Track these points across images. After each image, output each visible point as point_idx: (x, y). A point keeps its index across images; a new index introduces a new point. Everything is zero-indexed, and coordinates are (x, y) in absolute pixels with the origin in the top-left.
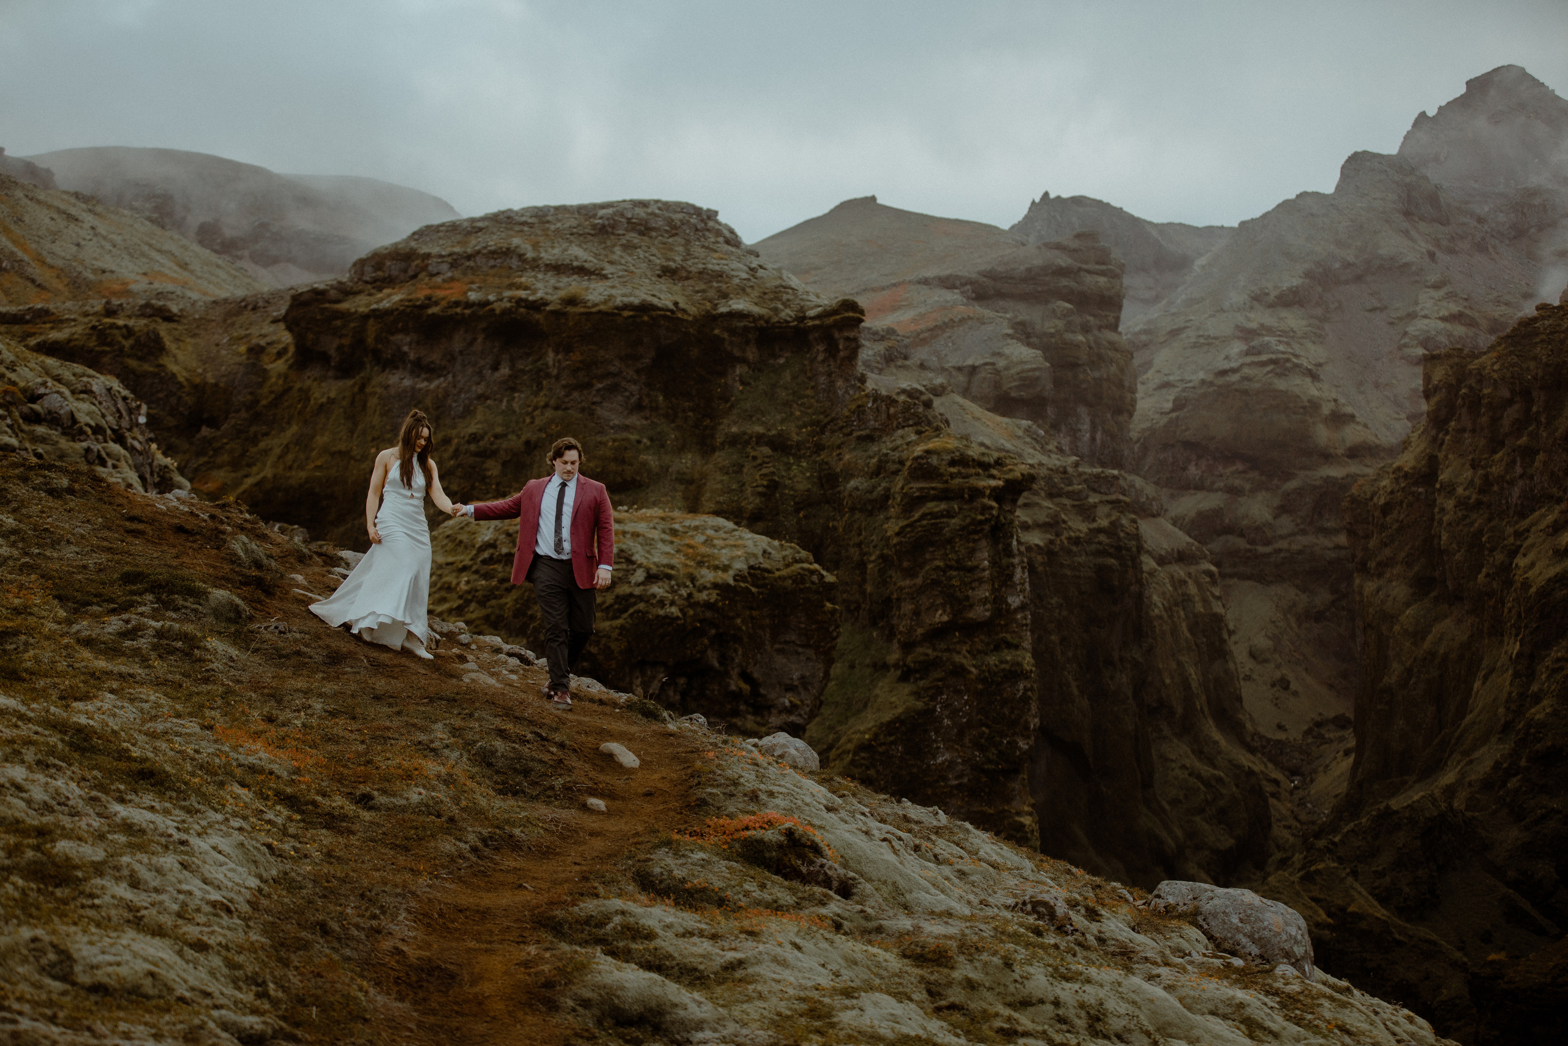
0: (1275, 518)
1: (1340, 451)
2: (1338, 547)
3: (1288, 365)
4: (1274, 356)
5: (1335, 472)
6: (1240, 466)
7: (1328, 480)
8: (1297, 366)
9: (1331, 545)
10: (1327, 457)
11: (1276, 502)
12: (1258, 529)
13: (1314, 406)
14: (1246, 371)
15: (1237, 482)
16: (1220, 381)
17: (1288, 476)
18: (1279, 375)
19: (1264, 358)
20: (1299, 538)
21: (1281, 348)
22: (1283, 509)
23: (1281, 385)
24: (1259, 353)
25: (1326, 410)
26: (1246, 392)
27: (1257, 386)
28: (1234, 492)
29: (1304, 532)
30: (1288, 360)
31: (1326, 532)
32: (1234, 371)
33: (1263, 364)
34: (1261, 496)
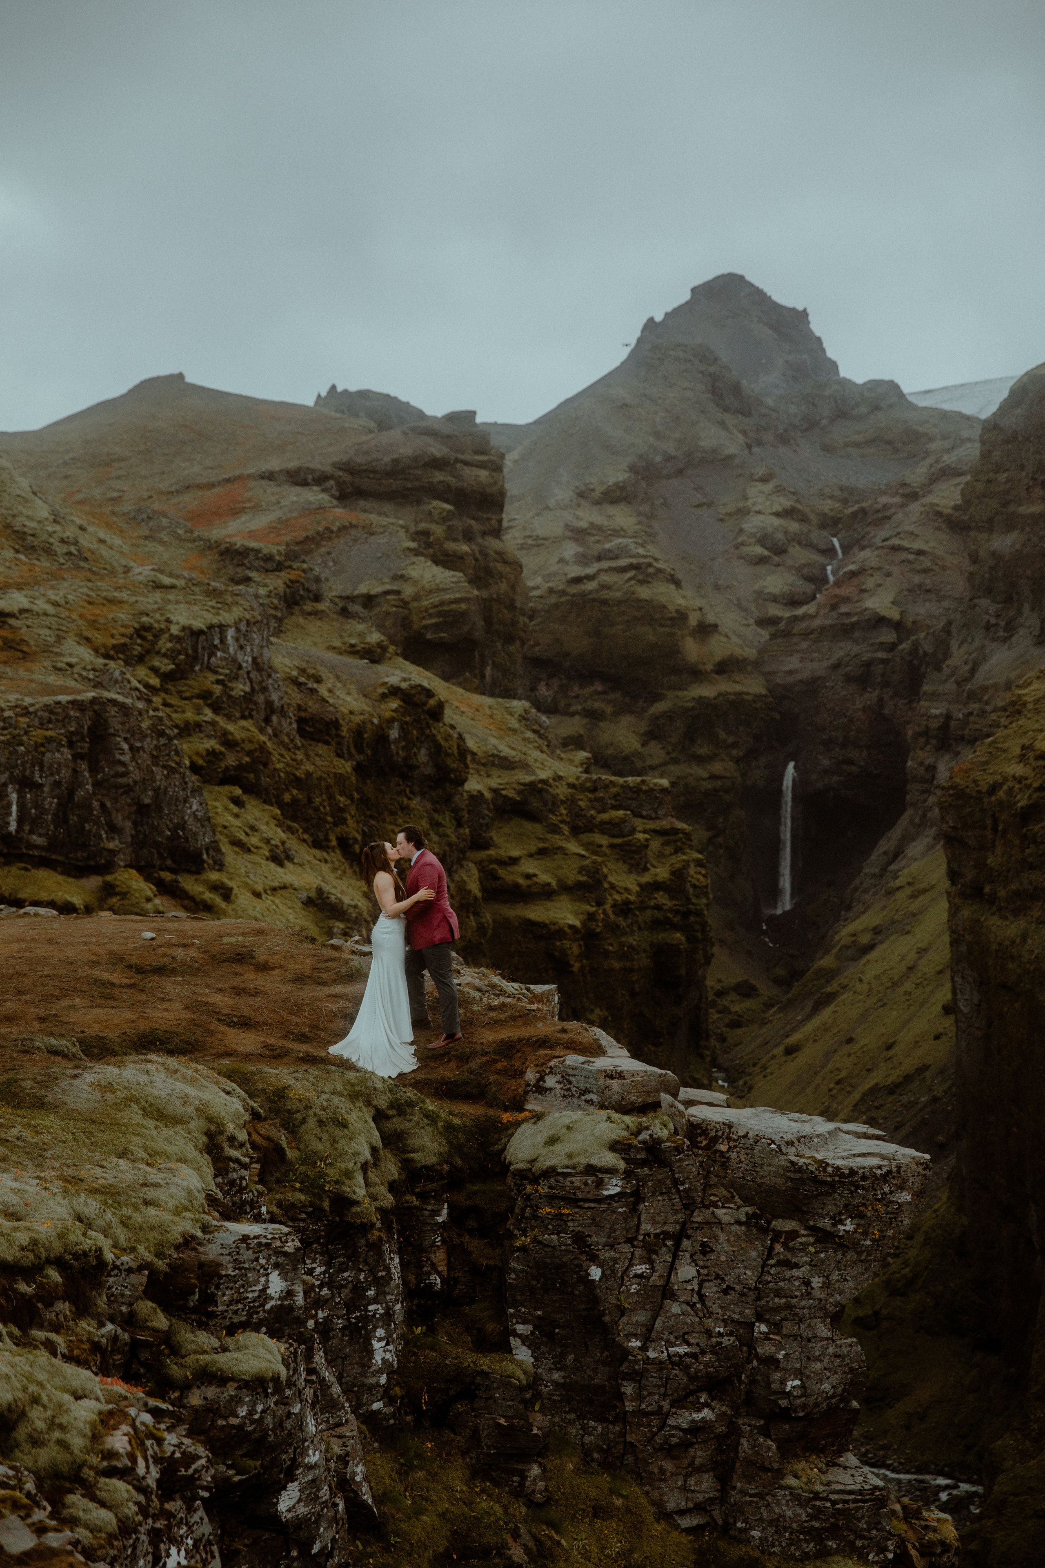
0: (643, 745)
1: (709, 667)
2: (713, 777)
3: (651, 570)
4: (634, 561)
5: (706, 691)
6: (598, 686)
7: (700, 700)
8: (659, 571)
9: (705, 775)
10: (696, 674)
11: (643, 727)
12: (626, 758)
13: (682, 616)
14: (605, 578)
15: (597, 705)
16: (574, 589)
17: (657, 697)
18: (642, 582)
19: (623, 562)
20: (672, 768)
21: (641, 551)
22: (652, 735)
23: (644, 593)
24: (617, 557)
25: (693, 620)
26: (605, 602)
27: (617, 595)
28: (593, 716)
29: (676, 761)
30: (650, 565)
31: (701, 760)
32: (590, 578)
33: (623, 570)
34: (626, 720)
